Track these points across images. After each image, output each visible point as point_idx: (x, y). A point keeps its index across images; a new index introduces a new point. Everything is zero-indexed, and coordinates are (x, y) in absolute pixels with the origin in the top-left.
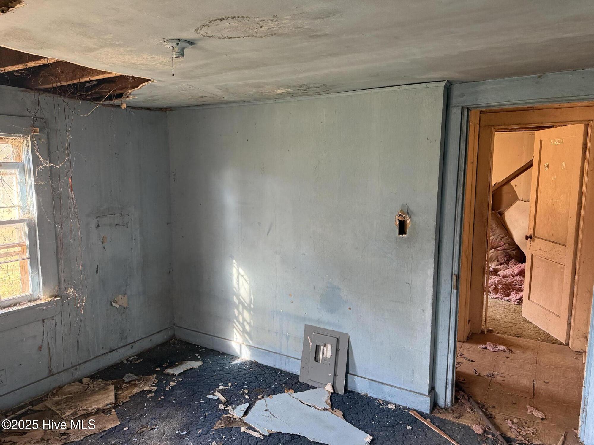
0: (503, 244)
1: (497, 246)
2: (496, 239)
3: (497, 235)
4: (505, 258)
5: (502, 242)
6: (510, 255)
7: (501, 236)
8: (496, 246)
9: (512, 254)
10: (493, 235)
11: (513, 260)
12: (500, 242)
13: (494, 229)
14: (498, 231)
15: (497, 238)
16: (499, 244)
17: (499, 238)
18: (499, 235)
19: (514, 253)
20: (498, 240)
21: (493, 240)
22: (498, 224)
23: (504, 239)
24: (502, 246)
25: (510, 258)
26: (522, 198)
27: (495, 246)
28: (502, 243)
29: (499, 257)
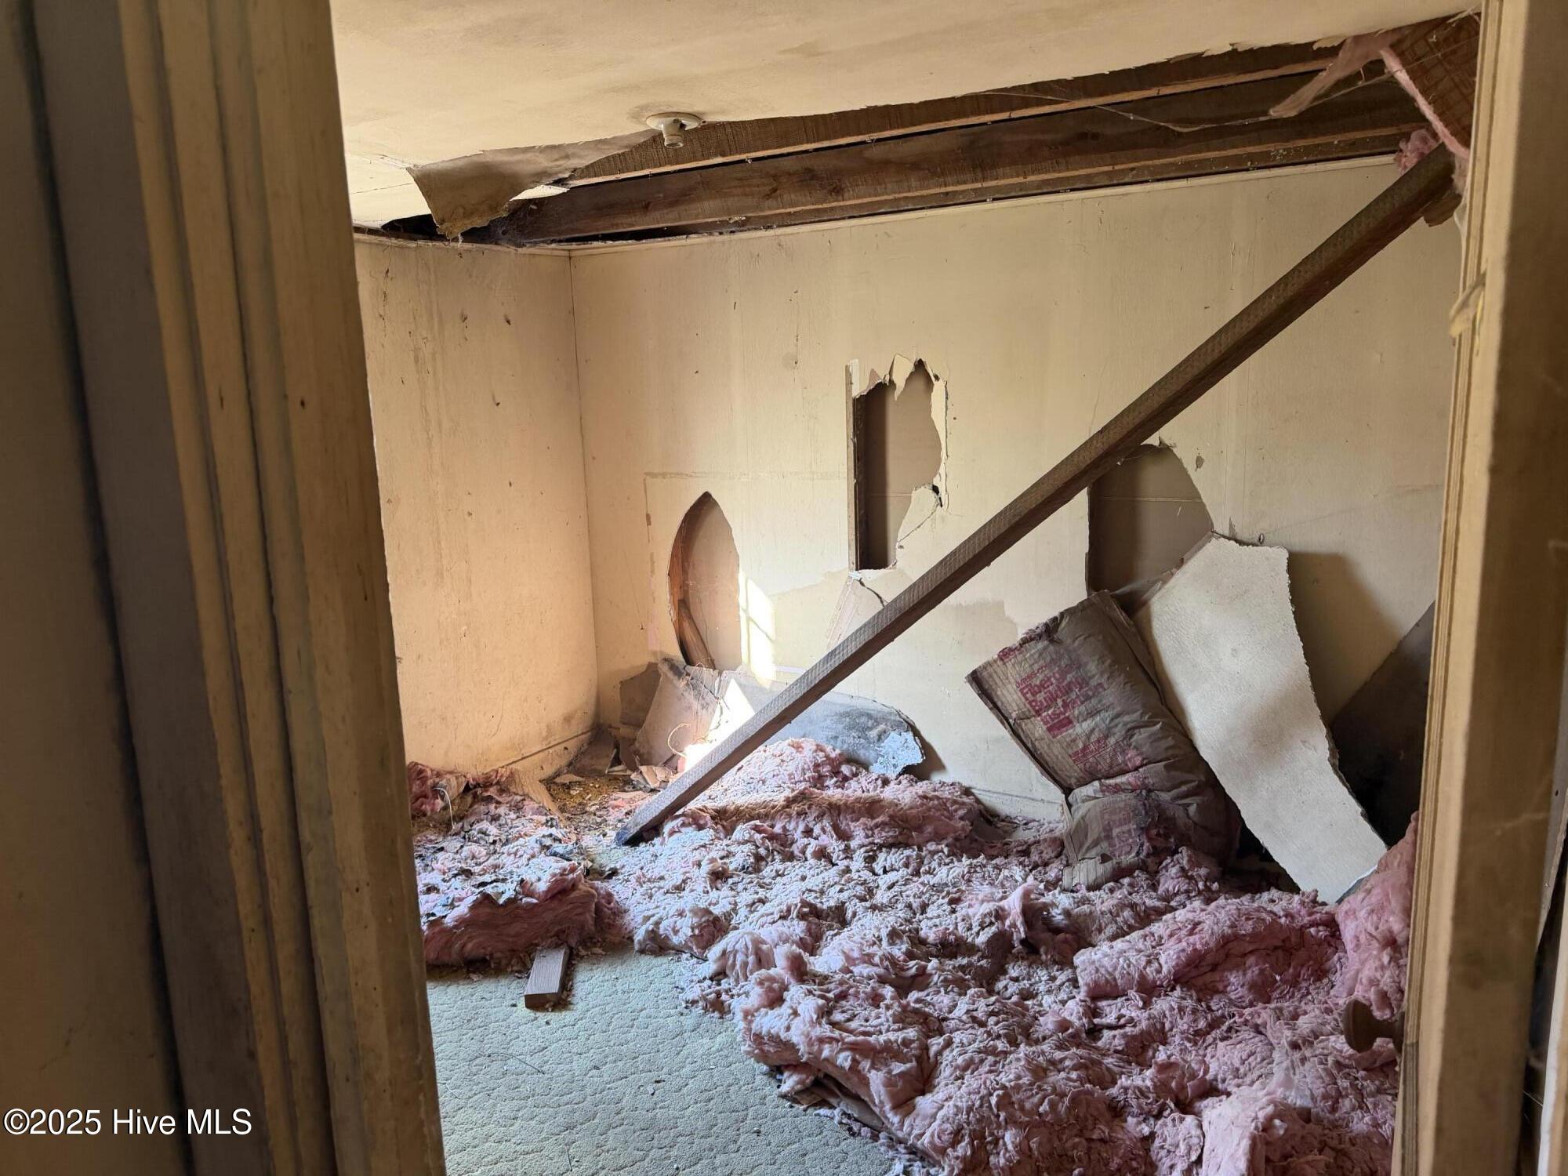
0: (1138, 761)
1: (1111, 767)
2: (1106, 737)
3: (1107, 715)
4: (1144, 839)
5: (1131, 753)
6: (1173, 819)
7: (1126, 718)
8: (1106, 767)
9: (1179, 813)
10: (1091, 714)
11: (1183, 849)
12: (1123, 752)
13: (1093, 683)
14: (1112, 695)
15: (1109, 729)
16: (1120, 759)
17: (1119, 732)
18: (1118, 716)
19: (1192, 809)
20: (1112, 741)
21: (1088, 737)
22: (1114, 662)
23: (1140, 736)
24: (1136, 769)
25: (1167, 837)
26: (1231, 526)
27: (1103, 766)
28: (1133, 757)
29: (1116, 832)
